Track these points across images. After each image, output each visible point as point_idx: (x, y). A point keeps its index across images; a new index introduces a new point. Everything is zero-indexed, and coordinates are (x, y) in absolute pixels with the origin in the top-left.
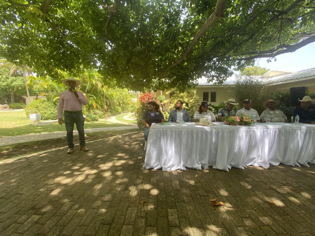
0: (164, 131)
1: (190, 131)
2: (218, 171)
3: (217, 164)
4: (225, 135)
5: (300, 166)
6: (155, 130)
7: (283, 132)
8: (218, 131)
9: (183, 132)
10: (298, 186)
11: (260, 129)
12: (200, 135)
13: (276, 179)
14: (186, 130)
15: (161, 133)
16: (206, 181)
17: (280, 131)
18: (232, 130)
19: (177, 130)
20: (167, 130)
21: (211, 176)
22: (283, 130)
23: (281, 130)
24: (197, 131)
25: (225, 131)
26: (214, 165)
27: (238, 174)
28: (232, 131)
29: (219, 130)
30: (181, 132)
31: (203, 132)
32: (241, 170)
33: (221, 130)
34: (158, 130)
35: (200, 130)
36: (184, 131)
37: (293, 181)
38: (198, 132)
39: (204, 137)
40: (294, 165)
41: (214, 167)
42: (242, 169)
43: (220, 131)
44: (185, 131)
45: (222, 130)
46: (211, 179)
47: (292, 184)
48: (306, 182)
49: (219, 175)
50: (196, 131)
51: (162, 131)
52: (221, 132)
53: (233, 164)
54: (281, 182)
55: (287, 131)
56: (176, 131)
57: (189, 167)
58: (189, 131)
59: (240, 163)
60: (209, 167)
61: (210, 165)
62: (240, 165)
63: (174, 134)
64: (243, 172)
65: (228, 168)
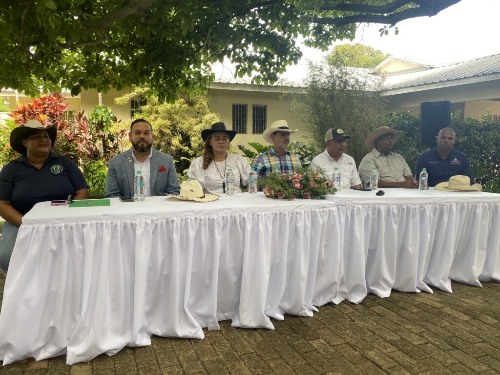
0: (71, 227)
1: (162, 223)
2: (246, 333)
3: (241, 312)
4: (262, 228)
5: (431, 291)
6: (36, 226)
7: (396, 211)
8: (244, 218)
9: (138, 227)
10: (422, 342)
11: (344, 207)
12: (192, 234)
13: (377, 332)
14: (149, 221)
15: (60, 238)
16: (205, 369)
17: (389, 209)
18: (278, 212)
19: (118, 222)
20: (83, 226)
21: (222, 352)
22: (395, 206)
23: (391, 208)
24: (184, 222)
25: (260, 217)
26: (234, 317)
27: (294, 332)
28: (278, 216)
29: (246, 215)
30: (133, 226)
31: (200, 224)
32: (303, 320)
33: (251, 216)
34: (47, 228)
35: (193, 218)
36: (143, 225)
37: (413, 332)
38: (186, 223)
39: (205, 238)
40: (418, 291)
41: (235, 323)
42: (308, 317)
43: (249, 218)
44: (146, 223)
45: (253, 215)
46: (220, 361)
47: (409, 340)
48: (441, 329)
49: (246, 343)
50: (182, 220)
51: (63, 229)
52: (251, 220)
53: (287, 306)
54: (389, 338)
55: (403, 209)
56: (116, 226)
57: (160, 334)
58: (159, 222)
59: (303, 302)
60: (222, 325)
61: (224, 319)
62: (304, 307)
63: (107, 237)
64: (309, 324)
65: (272, 319)
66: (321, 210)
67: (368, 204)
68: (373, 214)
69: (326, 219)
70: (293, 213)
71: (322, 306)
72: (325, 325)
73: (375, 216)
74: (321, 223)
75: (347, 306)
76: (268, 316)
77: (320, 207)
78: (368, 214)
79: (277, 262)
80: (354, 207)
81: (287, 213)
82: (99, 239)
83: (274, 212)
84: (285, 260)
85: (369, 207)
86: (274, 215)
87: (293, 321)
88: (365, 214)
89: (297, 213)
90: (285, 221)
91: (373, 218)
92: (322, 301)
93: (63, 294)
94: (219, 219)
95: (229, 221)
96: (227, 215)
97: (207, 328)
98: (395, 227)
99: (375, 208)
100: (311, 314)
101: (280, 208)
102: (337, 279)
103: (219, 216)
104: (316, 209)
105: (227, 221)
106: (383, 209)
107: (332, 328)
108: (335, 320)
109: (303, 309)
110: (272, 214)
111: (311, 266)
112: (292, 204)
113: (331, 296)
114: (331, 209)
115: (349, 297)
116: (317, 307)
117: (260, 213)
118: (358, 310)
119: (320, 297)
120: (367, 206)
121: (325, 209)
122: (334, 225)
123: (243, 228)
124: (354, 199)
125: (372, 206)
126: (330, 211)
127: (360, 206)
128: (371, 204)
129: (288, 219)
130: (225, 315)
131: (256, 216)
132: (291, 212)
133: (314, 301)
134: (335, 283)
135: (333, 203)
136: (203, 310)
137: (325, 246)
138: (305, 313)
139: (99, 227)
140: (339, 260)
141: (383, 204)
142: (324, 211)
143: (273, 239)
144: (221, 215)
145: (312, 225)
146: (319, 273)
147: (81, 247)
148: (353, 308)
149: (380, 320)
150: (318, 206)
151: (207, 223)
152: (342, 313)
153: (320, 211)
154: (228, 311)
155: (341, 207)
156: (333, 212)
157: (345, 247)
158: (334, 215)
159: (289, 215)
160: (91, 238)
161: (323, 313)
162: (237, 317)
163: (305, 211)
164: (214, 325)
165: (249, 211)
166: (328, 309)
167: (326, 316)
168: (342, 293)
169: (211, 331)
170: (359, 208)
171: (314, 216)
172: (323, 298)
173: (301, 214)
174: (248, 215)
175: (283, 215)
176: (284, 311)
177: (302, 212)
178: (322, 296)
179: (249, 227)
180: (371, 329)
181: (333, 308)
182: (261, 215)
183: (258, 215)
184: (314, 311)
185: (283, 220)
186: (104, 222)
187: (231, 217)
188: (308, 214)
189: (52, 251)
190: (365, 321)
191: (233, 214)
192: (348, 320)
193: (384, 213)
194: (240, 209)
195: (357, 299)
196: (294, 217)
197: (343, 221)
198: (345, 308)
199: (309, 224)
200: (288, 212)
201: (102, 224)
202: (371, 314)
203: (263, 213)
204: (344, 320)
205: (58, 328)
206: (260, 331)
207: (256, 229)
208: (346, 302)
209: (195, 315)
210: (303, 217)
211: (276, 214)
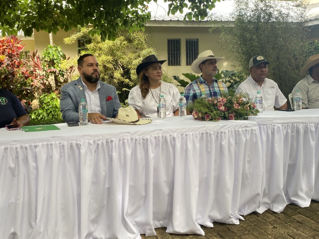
0: (26, 148)
1: (102, 143)
2: (178, 238)
3: (174, 220)
4: (190, 146)
7: (313, 129)
8: (174, 138)
9: (82, 147)
11: (265, 126)
12: (129, 152)
13: (296, 237)
14: (92, 142)
15: (17, 157)
17: (307, 127)
18: (204, 132)
19: (65, 143)
20: (36, 147)
22: (313, 124)
23: (309, 126)
24: (121, 142)
25: (188, 136)
26: (168, 225)
27: (222, 237)
28: (205, 135)
29: (175, 135)
30: (78, 146)
31: (136, 143)
33: (180, 135)
34: (6, 149)
35: (129, 138)
36: (87, 145)
38: (124, 143)
39: (140, 155)
41: (169, 230)
43: (178, 138)
44: (89, 144)
45: (182, 135)
50: (120, 140)
51: (19, 149)
52: (180, 139)
56: (63, 146)
59: (230, 212)
60: (158, 232)
61: (160, 226)
62: (231, 216)
63: (56, 155)
64: (235, 231)
65: (202, 226)
66: (244, 129)
67: (288, 123)
68: (292, 132)
69: (248, 138)
70: (218, 133)
71: (247, 215)
72: (249, 231)
73: (294, 134)
74: (244, 141)
75: (270, 215)
76: (199, 224)
77: (242, 126)
78: (287, 132)
79: (205, 176)
80: (274, 126)
81: (212, 132)
82: (50, 158)
83: (201, 132)
84: (213, 174)
85: (288, 125)
86: (201, 134)
87: (221, 228)
88: (285, 132)
89: (222, 132)
90: (211, 139)
91: (292, 136)
92: (247, 211)
93: (21, 205)
94: (152, 139)
95: (161, 141)
96: (159, 135)
97: (145, 234)
98: (313, 143)
99: (294, 127)
100: (237, 222)
101: (205, 128)
102: (260, 191)
103: (152, 136)
104: (239, 128)
105: (159, 141)
106: (301, 127)
107: (256, 234)
108: (259, 227)
109: (230, 218)
110: (199, 134)
111: (236, 180)
112: (217, 125)
113: (254, 206)
114: (253, 128)
115: (271, 207)
116: (242, 216)
117: (188, 133)
118: (280, 218)
119: (245, 207)
120: (286, 125)
121: (247, 129)
122: (256, 142)
123: (174, 147)
124: (274, 119)
125: (291, 124)
126: (252, 130)
127: (280, 125)
128: (290, 123)
129: (213, 137)
130: (160, 223)
131: (184, 135)
132: (216, 131)
133: (240, 211)
134: (258, 194)
135: (254, 123)
136: (140, 219)
137: (249, 162)
138: (232, 221)
139: (49, 147)
140: (261, 174)
141: (302, 123)
142: (246, 131)
143: (201, 155)
144: (153, 136)
145: (236, 143)
146: (244, 185)
147: (34, 164)
148: (275, 217)
149: (300, 227)
150: (240, 126)
151: (141, 142)
152: (265, 221)
153: (242, 131)
154: (162, 219)
155: (262, 126)
156: (255, 131)
157: (267, 162)
158: (256, 134)
159: (214, 134)
160: (43, 156)
161: (248, 221)
162: (170, 225)
163: (229, 131)
164: (151, 231)
165: (178, 131)
166: (252, 217)
167: (251, 224)
168: (265, 203)
169: (148, 237)
170: (279, 127)
171: (237, 134)
172: (248, 209)
173: (225, 133)
174: (177, 135)
175: (209, 134)
176: (213, 220)
177: (227, 131)
178: (247, 206)
179: (178, 145)
180: (291, 234)
181: (257, 216)
182: (190, 134)
183: (186, 135)
184: (240, 220)
185: (209, 139)
186: (53, 143)
187: (163, 137)
188: (232, 133)
189: (10, 168)
190: (286, 228)
191: (164, 135)
192: (271, 227)
193: (302, 131)
194: (170, 130)
195: (279, 208)
196: (219, 136)
197: (264, 138)
198: (268, 216)
199: (233, 141)
200: (214, 132)
201: (51, 145)
202: (292, 222)
203: (191, 133)
204: (267, 227)
205: (18, 233)
206: (191, 237)
207: (185, 147)
208: (269, 211)
209: (135, 223)
210: (227, 135)
211: (202, 134)
